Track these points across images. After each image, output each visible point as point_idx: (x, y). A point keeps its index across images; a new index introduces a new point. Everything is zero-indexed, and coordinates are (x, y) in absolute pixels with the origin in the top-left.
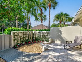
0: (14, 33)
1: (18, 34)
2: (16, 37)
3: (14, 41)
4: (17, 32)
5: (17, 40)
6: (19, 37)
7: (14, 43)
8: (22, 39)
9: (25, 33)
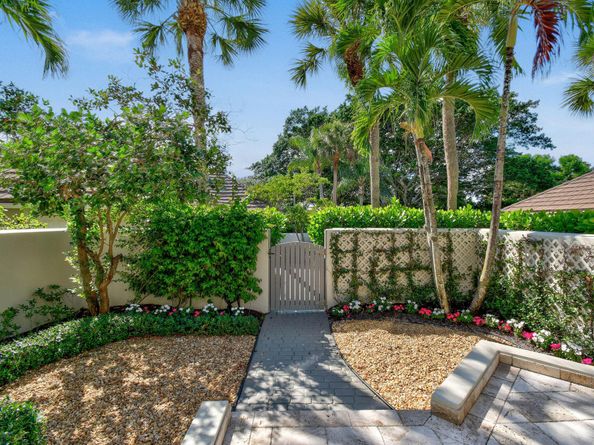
0: (336, 238)
1: (356, 243)
2: (346, 262)
3: (336, 282)
4: (349, 233)
5: (348, 276)
6: (363, 264)
7: (336, 288)
8: (383, 279)
9: (401, 241)
